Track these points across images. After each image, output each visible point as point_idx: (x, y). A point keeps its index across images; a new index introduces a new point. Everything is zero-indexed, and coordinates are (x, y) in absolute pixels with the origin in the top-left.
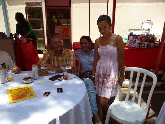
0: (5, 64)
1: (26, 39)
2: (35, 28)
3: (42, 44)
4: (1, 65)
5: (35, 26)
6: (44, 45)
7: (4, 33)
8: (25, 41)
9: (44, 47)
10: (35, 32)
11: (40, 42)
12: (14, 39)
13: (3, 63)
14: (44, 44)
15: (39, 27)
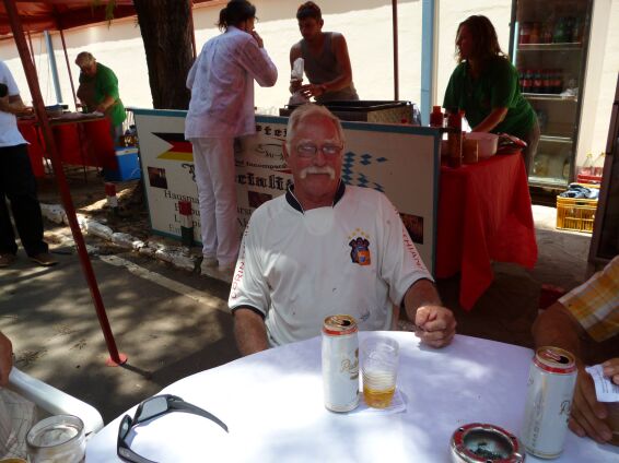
0: (366, 243)
1: (496, 139)
2: (542, 90)
3: (556, 164)
4: (351, 244)
5: (542, 79)
6: (568, 166)
7: (411, 106)
8: (491, 148)
9: (564, 178)
10: (529, 106)
11: (552, 151)
12: (445, 137)
13: (359, 239)
14: (566, 162)
15: (557, 83)
